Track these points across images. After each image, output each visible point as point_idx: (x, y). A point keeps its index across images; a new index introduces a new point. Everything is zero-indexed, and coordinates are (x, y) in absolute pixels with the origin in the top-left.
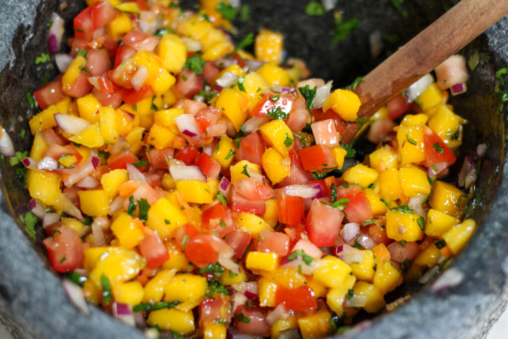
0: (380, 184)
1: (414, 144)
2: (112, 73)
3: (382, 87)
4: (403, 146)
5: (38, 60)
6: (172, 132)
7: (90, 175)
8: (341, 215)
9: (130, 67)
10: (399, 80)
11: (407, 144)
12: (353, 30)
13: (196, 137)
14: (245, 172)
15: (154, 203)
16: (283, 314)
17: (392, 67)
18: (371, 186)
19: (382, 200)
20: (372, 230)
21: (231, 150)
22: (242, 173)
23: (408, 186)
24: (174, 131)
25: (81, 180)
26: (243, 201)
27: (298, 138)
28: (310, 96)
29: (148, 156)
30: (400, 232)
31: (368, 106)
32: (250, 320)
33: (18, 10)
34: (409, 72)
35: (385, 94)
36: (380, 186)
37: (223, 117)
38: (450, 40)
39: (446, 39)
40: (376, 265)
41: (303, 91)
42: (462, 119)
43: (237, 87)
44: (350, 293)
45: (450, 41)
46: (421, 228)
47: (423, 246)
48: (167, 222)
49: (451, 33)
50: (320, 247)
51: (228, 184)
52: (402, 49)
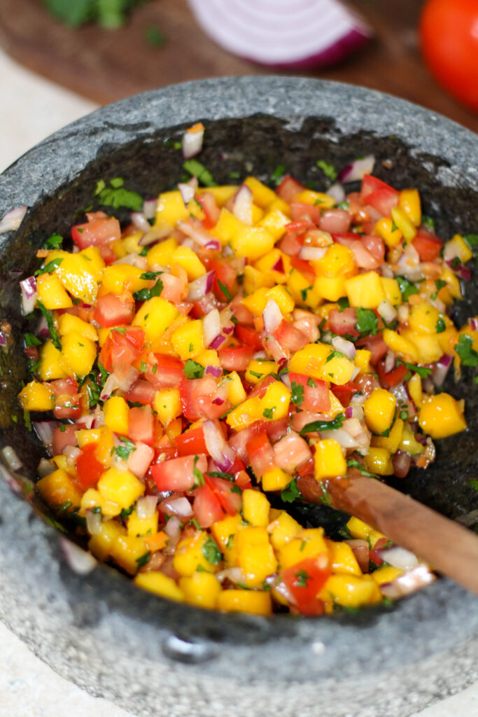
1: (302, 548)
5: (322, 164)
9: (320, 240)
15: (163, 298)
16: (71, 457)
18: (245, 521)
32: (64, 431)
33: (348, 109)
44: (97, 512)
48: (146, 317)
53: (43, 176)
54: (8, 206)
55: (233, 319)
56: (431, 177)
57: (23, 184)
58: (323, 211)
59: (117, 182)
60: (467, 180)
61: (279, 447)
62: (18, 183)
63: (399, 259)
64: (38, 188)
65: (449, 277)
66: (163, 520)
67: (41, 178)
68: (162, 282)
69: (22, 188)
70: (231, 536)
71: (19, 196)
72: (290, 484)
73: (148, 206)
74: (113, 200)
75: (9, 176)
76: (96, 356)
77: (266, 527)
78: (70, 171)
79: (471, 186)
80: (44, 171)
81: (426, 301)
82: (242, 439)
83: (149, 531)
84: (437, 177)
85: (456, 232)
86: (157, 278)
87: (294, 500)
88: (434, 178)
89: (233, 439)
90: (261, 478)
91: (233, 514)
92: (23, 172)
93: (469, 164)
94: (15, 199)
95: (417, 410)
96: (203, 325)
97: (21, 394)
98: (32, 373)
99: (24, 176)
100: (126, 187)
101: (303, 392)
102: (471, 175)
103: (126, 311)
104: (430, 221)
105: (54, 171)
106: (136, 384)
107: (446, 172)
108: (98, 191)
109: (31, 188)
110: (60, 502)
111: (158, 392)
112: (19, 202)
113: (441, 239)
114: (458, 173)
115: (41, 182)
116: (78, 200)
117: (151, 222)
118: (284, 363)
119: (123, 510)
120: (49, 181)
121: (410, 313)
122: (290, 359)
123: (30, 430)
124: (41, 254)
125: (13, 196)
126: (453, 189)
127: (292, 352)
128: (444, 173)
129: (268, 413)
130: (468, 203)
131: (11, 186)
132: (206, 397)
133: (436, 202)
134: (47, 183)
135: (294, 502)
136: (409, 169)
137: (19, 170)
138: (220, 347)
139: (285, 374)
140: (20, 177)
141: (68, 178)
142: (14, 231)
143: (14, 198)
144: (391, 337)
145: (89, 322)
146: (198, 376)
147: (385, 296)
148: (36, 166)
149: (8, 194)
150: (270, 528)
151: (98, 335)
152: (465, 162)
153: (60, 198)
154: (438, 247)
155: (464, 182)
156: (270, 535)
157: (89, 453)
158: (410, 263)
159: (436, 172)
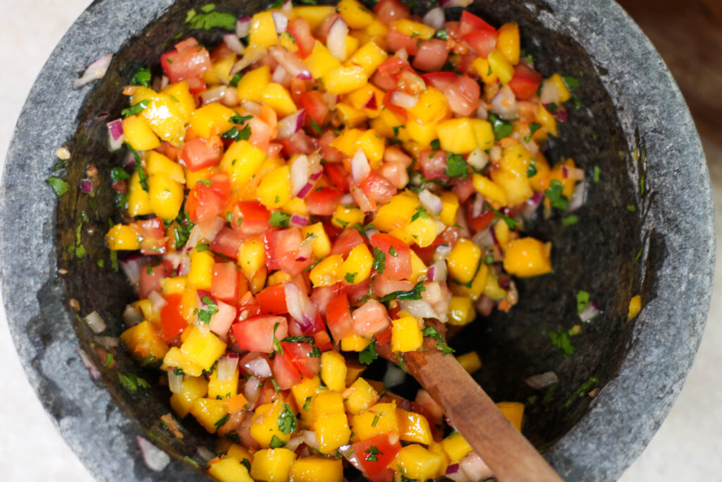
0: (324, 394)
1: (374, 424)
2: (409, 70)
9: (413, 87)
11: (372, 416)
12: (562, 351)
15: (252, 143)
16: (156, 306)
20: (267, 389)
32: (150, 274)
40: (221, 399)
44: (179, 371)
48: (234, 163)
49: (486, 438)
50: (231, 332)
53: (129, 16)
54: (93, 52)
55: (323, 163)
56: (533, 16)
57: (109, 26)
58: (421, 41)
59: (208, 7)
60: (568, 29)
61: (358, 314)
62: (104, 25)
63: (496, 95)
64: (124, 29)
65: (545, 118)
66: (243, 376)
67: (128, 18)
68: (250, 128)
69: (108, 30)
70: (309, 399)
71: (104, 40)
72: (368, 346)
73: (242, 28)
74: (205, 23)
75: (96, 16)
76: (183, 200)
77: (342, 392)
78: (158, 8)
79: (572, 35)
80: (131, 10)
81: (519, 142)
82: (324, 298)
83: (229, 394)
84: (539, 18)
85: (556, 71)
86: (245, 124)
87: (372, 362)
88: (536, 18)
89: (315, 295)
90: (340, 342)
91: (311, 377)
92: (109, 11)
93: (572, 12)
94: (101, 44)
95: (502, 252)
96: (290, 171)
97: (107, 235)
98: (120, 208)
99: (110, 16)
100: (219, 10)
101: (385, 259)
102: (572, 24)
103: (214, 155)
104: (530, 57)
105: (141, 9)
106: (220, 233)
107: (548, 16)
108: (188, 20)
109: (117, 30)
110: (143, 357)
111: (243, 245)
112: (104, 46)
113: (540, 77)
114: (560, 20)
115: (128, 23)
116: (167, 31)
117: (245, 42)
118: (369, 218)
119: (204, 371)
120: (136, 21)
121: (503, 155)
122: (376, 212)
123: (117, 270)
124: (128, 91)
125: (98, 40)
126: (555, 32)
127: (379, 204)
128: (546, 16)
129: (350, 277)
130: (568, 48)
131: (97, 28)
132: (290, 255)
133: (537, 39)
134: (134, 23)
135: (371, 364)
136: (511, 4)
137: (105, 9)
138: (307, 195)
139: (369, 229)
140: (106, 17)
141: (156, 15)
142: (99, 80)
143: (99, 42)
144: (481, 184)
145: (176, 160)
146: (283, 226)
147: (477, 144)
148: (123, 4)
149: (94, 38)
150: (347, 394)
151: (185, 176)
152: (568, 10)
153: (148, 35)
154: (536, 87)
155: (565, 30)
156: (345, 401)
157: (173, 302)
158: (505, 102)
159: (538, 14)
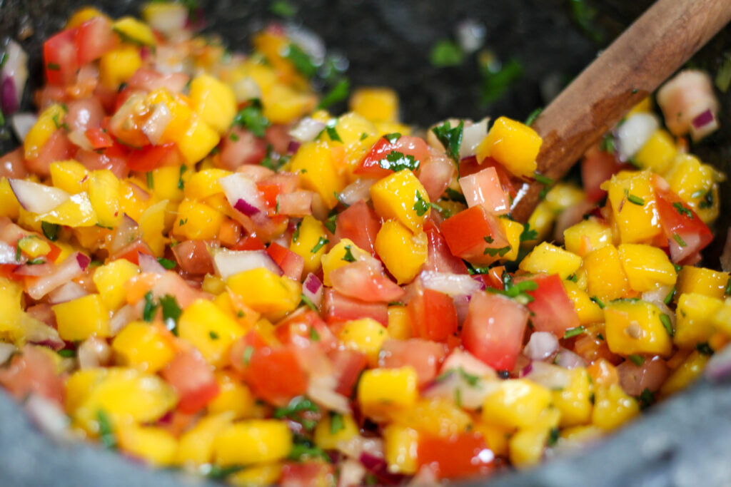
0: (587, 274)
1: (639, 203)
2: (110, 121)
3: (575, 117)
4: (621, 208)
6: (217, 210)
7: (75, 280)
8: (525, 313)
9: (141, 107)
10: (603, 101)
11: (629, 206)
13: (258, 214)
14: (349, 258)
17: (589, 83)
18: (571, 278)
19: (592, 299)
20: (580, 345)
21: (321, 239)
22: (342, 259)
23: (637, 268)
24: (220, 207)
25: (58, 288)
26: (348, 306)
27: (437, 211)
28: (452, 138)
29: (175, 253)
30: (632, 335)
31: (553, 153)
34: (619, 85)
35: (582, 128)
36: (587, 277)
37: (305, 186)
38: (685, 22)
39: (678, 22)
40: (594, 395)
41: (440, 133)
42: (716, 172)
43: (326, 136)
45: (684, 25)
46: (667, 331)
47: (674, 363)
48: (214, 336)
51: (320, 285)
52: (604, 56)
